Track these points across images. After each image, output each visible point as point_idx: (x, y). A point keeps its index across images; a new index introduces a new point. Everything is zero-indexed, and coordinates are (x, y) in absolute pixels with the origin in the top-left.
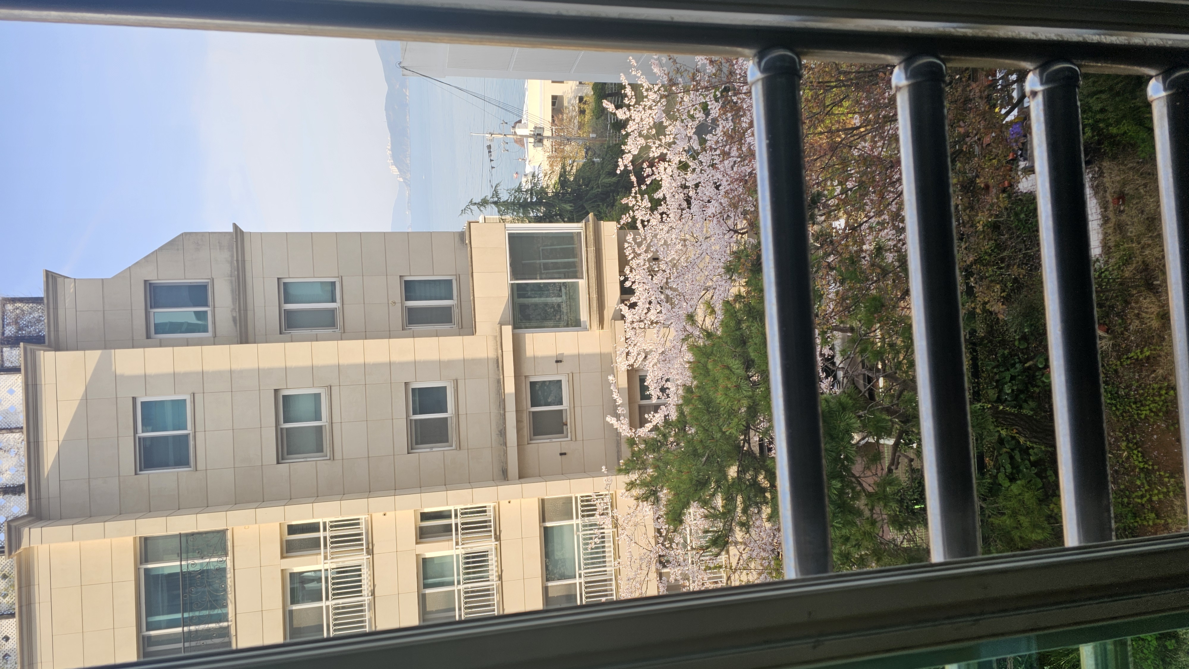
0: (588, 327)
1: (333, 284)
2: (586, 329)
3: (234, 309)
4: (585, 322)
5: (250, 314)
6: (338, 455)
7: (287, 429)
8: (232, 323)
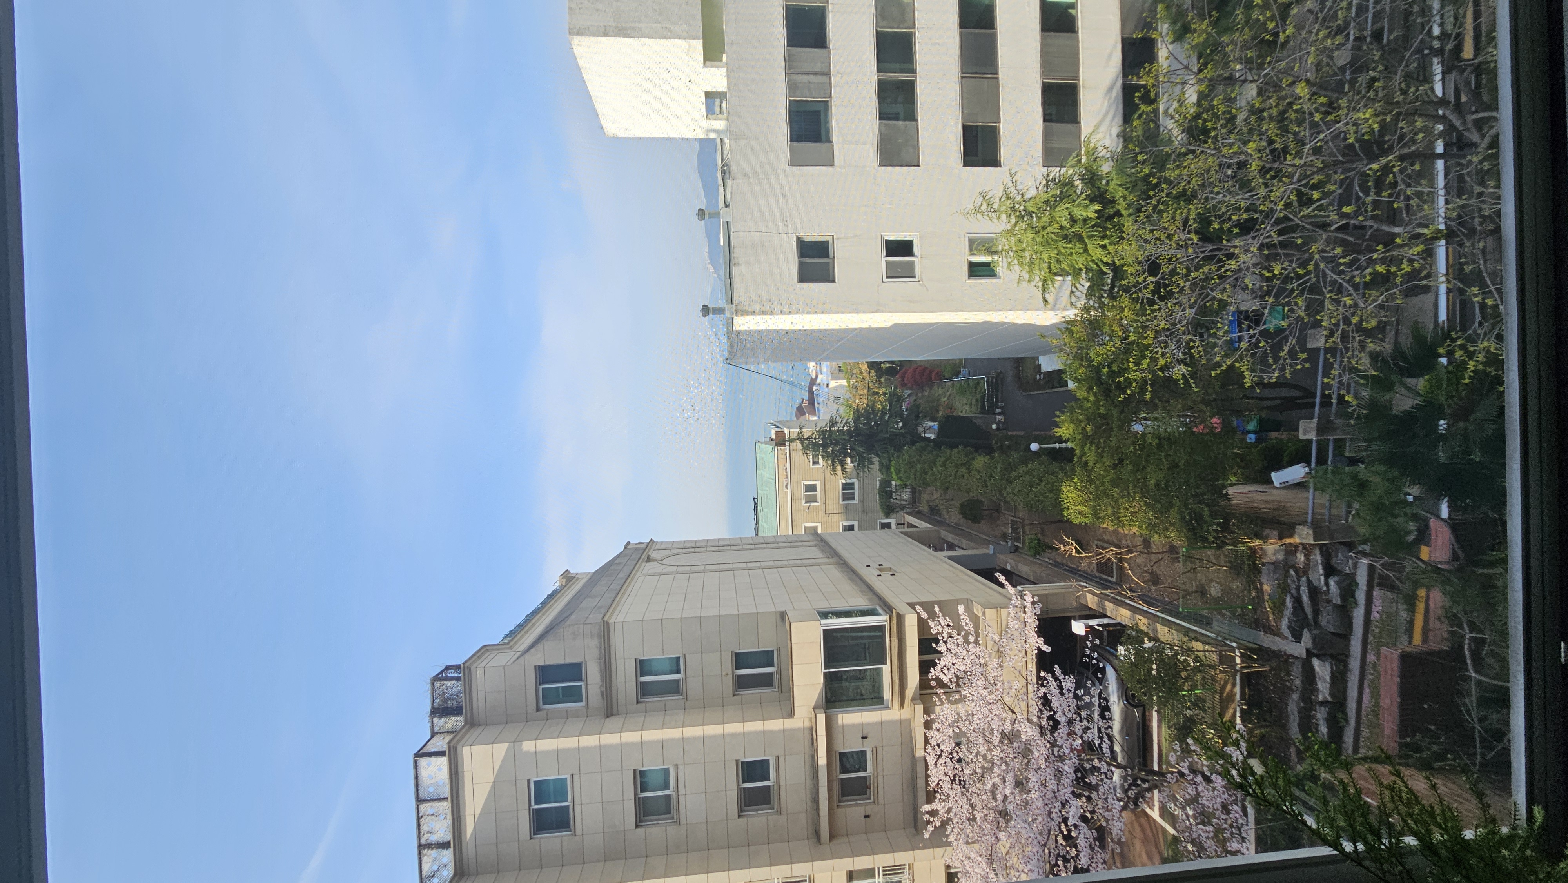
0: (890, 706)
1: (678, 659)
2: (888, 708)
3: (602, 686)
4: (887, 700)
5: (614, 688)
6: (683, 821)
7: (644, 798)
8: (600, 697)
